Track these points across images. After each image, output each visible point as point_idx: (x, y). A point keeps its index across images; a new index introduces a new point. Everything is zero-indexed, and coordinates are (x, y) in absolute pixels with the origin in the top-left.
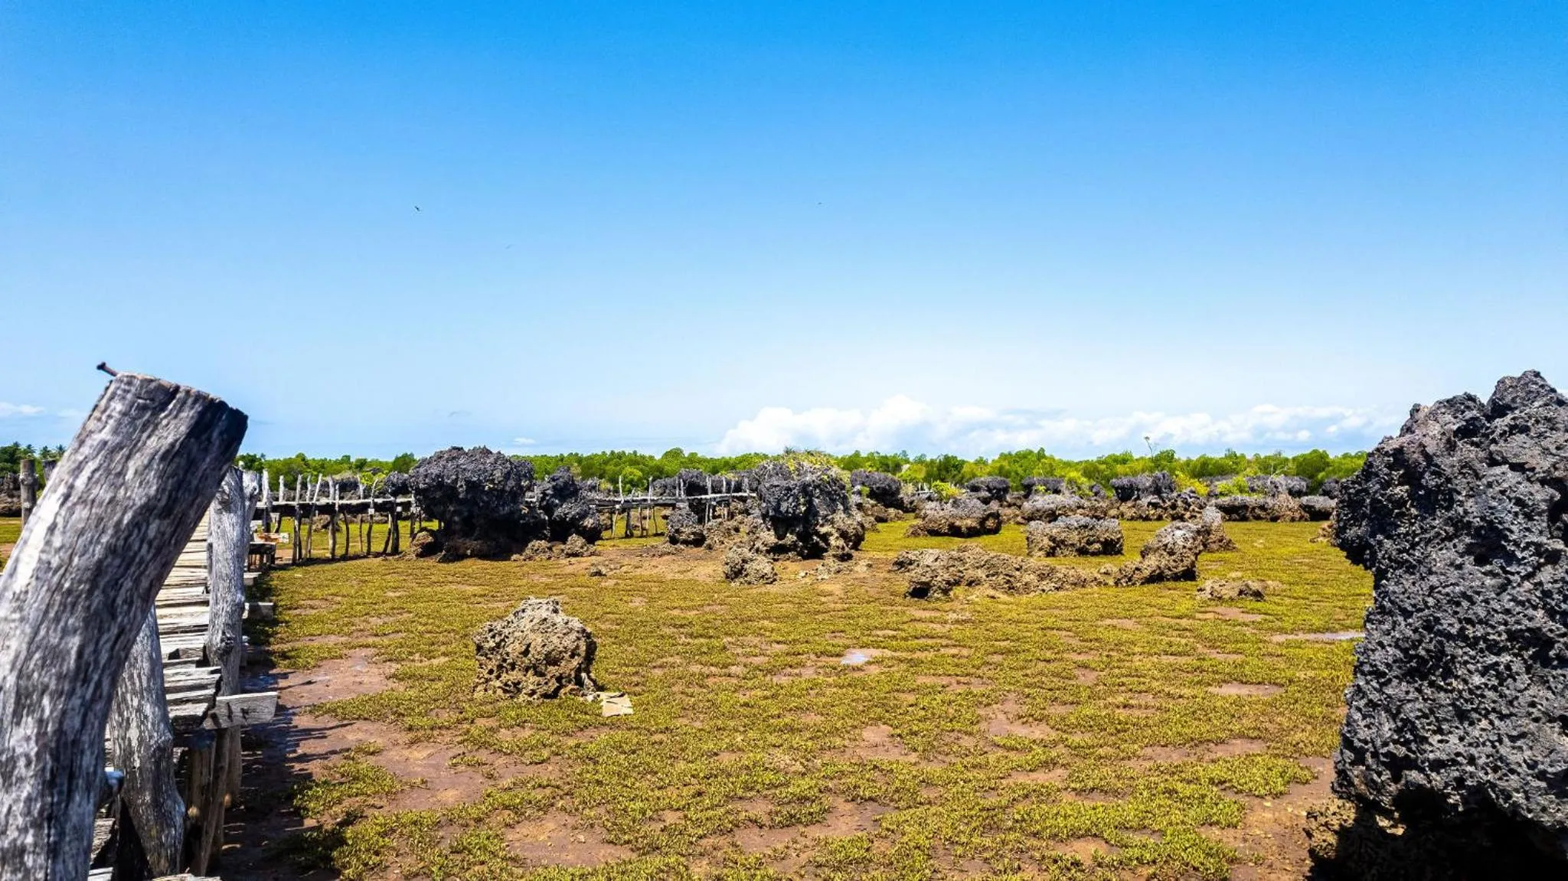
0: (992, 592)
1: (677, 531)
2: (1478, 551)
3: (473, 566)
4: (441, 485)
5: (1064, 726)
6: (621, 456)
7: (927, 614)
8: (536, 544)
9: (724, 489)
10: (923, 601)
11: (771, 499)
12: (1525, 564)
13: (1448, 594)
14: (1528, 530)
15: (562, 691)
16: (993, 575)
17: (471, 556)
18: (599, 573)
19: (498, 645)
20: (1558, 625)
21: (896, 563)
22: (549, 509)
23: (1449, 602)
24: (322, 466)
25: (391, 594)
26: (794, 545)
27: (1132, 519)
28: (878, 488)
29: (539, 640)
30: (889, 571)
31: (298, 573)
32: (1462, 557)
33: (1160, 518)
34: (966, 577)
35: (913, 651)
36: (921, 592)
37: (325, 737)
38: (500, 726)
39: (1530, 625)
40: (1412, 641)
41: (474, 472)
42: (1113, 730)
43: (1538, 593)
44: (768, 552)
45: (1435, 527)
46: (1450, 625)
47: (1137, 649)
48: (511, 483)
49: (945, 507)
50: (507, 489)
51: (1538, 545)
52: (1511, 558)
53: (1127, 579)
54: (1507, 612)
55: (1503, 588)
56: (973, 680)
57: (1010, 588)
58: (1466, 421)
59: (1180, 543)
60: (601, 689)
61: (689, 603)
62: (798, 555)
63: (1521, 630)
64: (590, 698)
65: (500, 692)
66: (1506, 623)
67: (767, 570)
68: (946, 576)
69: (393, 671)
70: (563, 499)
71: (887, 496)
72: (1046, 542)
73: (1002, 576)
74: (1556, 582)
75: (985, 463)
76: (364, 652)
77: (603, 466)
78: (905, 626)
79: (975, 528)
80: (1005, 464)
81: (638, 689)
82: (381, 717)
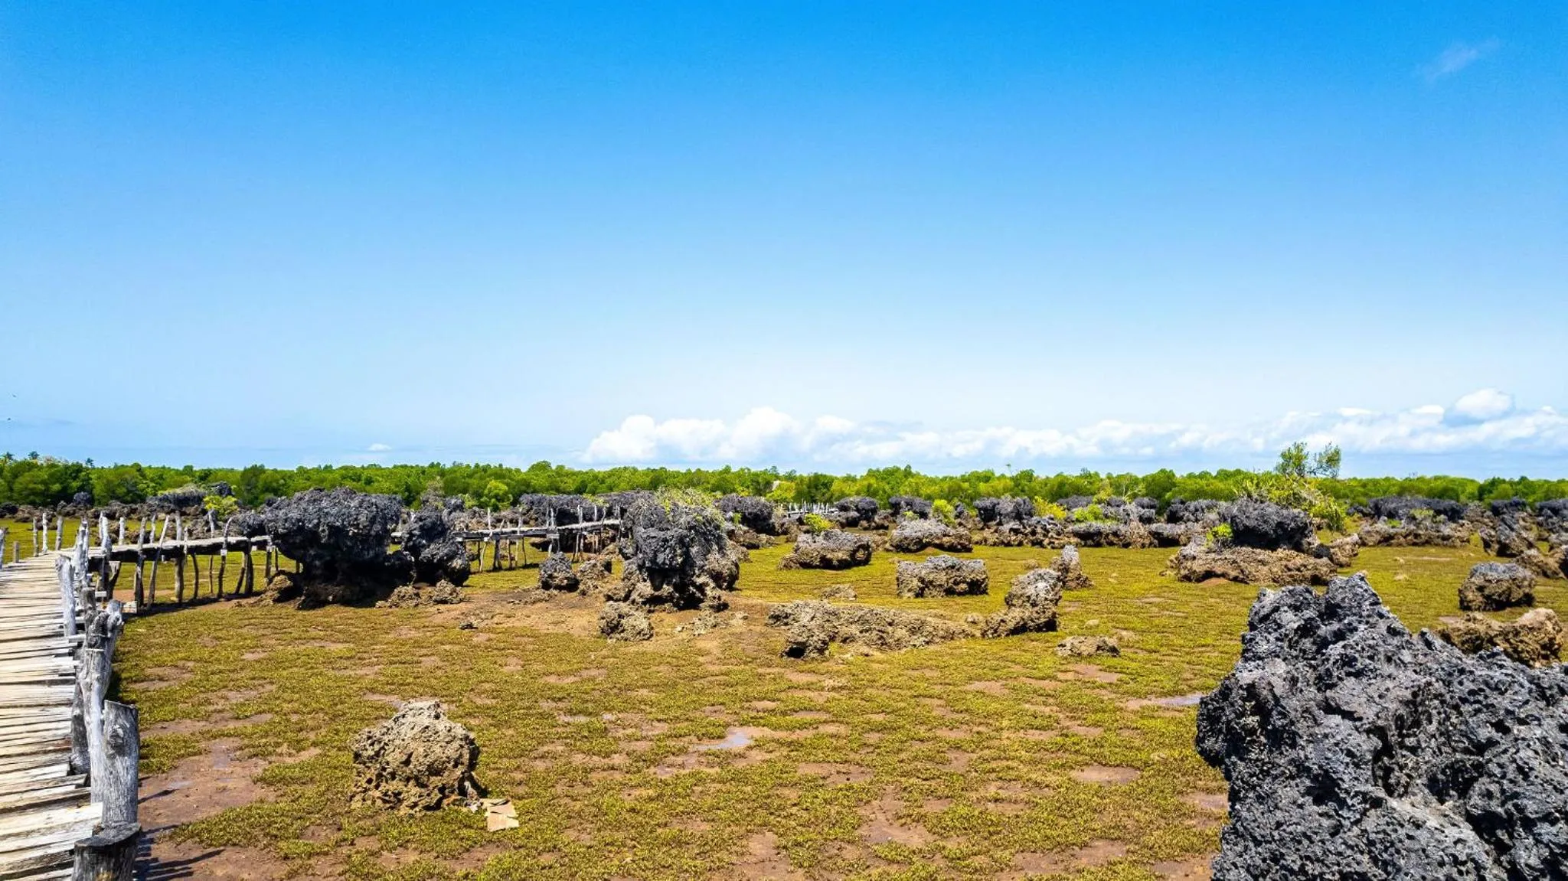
0: (866, 650)
1: (550, 576)
2: (1316, 792)
3: (335, 614)
4: (301, 529)
5: (941, 830)
6: (485, 469)
7: (804, 679)
8: (402, 589)
9: (595, 517)
10: (799, 661)
11: (648, 551)
12: (1354, 811)
13: (1291, 833)
14: (1356, 779)
15: (445, 802)
16: (867, 631)
17: (333, 602)
18: (470, 626)
19: (377, 754)
20: (1380, 871)
21: (772, 617)
22: (415, 550)
23: (1292, 840)
24: (161, 477)
25: (248, 656)
26: (671, 595)
27: (995, 544)
28: (750, 514)
29: (421, 750)
30: (766, 625)
31: (140, 628)
32: (1303, 797)
33: (1020, 544)
34: (841, 634)
35: (791, 728)
36: (797, 651)
37: (191, 874)
38: (382, 848)
39: (1358, 869)
40: (1261, 870)
41: (336, 516)
42: (986, 834)
43: (1364, 840)
44: (644, 603)
45: (1280, 766)
46: (1293, 861)
47: (1005, 723)
48: (377, 527)
49: (817, 539)
50: (373, 533)
51: (1364, 794)
52: (1342, 803)
53: (992, 631)
54: (1340, 854)
55: (1335, 831)
56: (852, 768)
57: (882, 644)
58: (1304, 620)
59: (1042, 595)
60: (483, 793)
61: (564, 667)
62: (675, 605)
63: (1351, 872)
64: (474, 808)
65: (379, 803)
66: (1338, 864)
67: (644, 625)
68: (822, 636)
69: (260, 771)
70: (431, 540)
71: (759, 522)
72: (915, 583)
73: (875, 632)
74: (1378, 833)
75: (854, 480)
76: (225, 744)
77: (467, 480)
78: (783, 696)
79: (846, 560)
80: (873, 481)
81: (521, 790)
82: (251, 841)
